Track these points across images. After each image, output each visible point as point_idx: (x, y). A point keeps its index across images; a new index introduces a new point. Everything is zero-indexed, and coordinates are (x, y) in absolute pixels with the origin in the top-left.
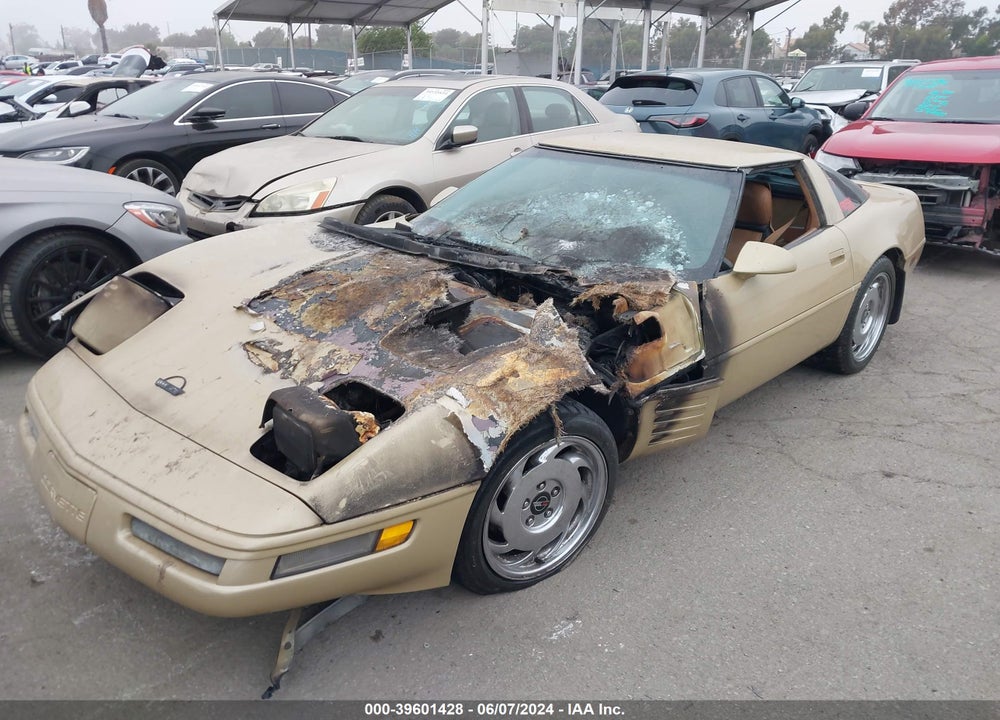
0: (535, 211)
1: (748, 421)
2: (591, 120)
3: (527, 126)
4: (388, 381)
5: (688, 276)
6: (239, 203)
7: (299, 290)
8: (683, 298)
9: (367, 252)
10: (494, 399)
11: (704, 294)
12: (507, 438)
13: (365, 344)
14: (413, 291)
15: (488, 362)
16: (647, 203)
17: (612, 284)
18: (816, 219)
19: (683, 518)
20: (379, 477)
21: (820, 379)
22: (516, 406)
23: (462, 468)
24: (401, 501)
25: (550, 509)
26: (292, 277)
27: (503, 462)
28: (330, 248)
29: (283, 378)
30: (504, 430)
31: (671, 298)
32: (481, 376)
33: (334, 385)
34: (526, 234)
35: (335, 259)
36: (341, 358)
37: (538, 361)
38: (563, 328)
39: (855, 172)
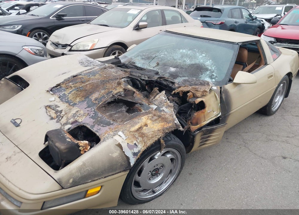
0: (162, 56)
1: (234, 133)
2: (186, 21)
3: (165, 23)
4: (96, 126)
5: (217, 84)
6: (66, 46)
7: (70, 84)
8: (214, 93)
9: (99, 68)
10: (137, 136)
11: (222, 91)
12: (141, 153)
13: (90, 108)
14: (111, 86)
15: (136, 120)
16: (203, 55)
17: (188, 87)
18: (263, 62)
19: (209, 173)
20: (86, 170)
21: (259, 117)
22: (145, 139)
23: (122, 165)
24: (95, 179)
25: (159, 174)
26: (69, 78)
27: (139, 161)
28: (86, 65)
29: (57, 122)
30: (140, 149)
31: (210, 93)
32: (132, 126)
33: (75, 126)
34: (158, 64)
35: (86, 71)
36: (79, 114)
37: (156, 120)
38: (168, 103)
39: (274, 42)
